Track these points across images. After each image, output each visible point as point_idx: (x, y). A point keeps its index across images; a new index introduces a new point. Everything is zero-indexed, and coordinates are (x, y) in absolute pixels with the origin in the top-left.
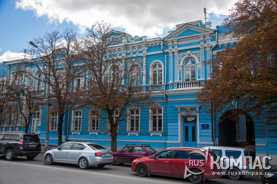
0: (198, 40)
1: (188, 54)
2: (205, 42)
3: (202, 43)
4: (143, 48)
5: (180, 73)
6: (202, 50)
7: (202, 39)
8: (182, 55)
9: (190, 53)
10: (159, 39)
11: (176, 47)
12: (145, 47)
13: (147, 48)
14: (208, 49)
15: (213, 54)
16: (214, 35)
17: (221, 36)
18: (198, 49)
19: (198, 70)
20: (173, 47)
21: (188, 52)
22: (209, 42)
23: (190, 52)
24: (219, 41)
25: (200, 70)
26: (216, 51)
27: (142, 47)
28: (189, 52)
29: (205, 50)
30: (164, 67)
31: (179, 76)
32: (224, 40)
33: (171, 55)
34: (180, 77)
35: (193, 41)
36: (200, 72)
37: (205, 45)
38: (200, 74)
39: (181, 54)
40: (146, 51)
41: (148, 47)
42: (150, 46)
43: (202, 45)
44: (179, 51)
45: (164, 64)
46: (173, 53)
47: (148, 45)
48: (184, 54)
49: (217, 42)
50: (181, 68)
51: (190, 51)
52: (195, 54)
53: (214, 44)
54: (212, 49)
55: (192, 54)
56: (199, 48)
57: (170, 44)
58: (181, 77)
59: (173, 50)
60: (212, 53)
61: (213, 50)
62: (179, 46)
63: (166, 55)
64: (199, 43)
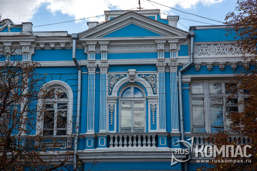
0: (153, 49)
1: (131, 76)
2: (167, 55)
3: (161, 57)
4: (24, 50)
5: (111, 113)
6: (162, 70)
7: (162, 47)
8: (117, 75)
9: (134, 73)
10: (65, 35)
11: (104, 58)
12: (30, 47)
13: (32, 51)
14: (173, 70)
15: (184, 80)
16: (186, 43)
17: (199, 47)
18: (154, 67)
19: (151, 111)
20: (98, 56)
21: (130, 70)
22: (174, 56)
23: (136, 72)
24: (196, 56)
25: (155, 112)
26: (190, 76)
27: (21, 47)
28: (132, 71)
29: (168, 71)
30: (75, 98)
31: (110, 121)
32: (206, 56)
33: (92, 72)
34: (110, 123)
35: (142, 50)
36: (155, 115)
37: (168, 61)
38: (155, 120)
39: (113, 74)
40: (30, 57)
41: (35, 48)
42: (42, 46)
43: (161, 61)
44: (111, 67)
45: (75, 92)
46: (98, 69)
47: (38, 44)
48: (122, 73)
49: (193, 58)
50: (113, 103)
51: (135, 70)
52: (145, 78)
53: (185, 60)
54: (181, 70)
55: (139, 75)
56: (155, 65)
57: (92, 49)
58: (113, 123)
59: (98, 62)
60: (182, 78)
61: (183, 73)
62: (110, 56)
63: (80, 71)
64: (154, 55)
